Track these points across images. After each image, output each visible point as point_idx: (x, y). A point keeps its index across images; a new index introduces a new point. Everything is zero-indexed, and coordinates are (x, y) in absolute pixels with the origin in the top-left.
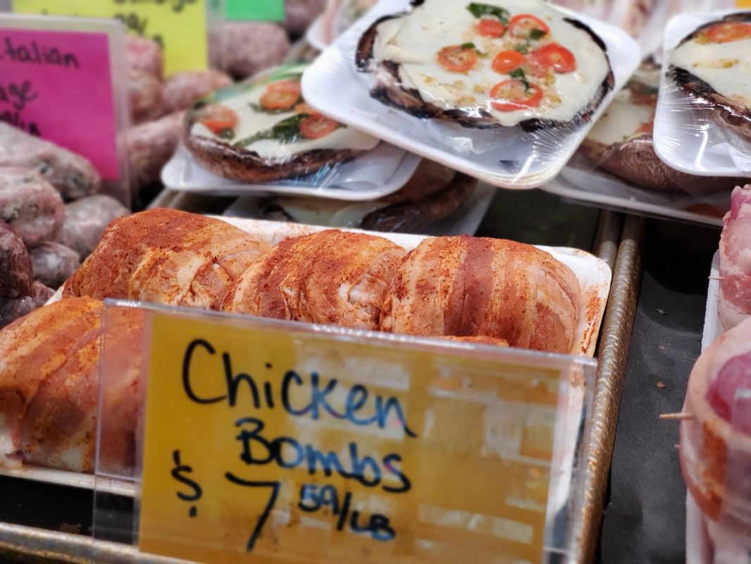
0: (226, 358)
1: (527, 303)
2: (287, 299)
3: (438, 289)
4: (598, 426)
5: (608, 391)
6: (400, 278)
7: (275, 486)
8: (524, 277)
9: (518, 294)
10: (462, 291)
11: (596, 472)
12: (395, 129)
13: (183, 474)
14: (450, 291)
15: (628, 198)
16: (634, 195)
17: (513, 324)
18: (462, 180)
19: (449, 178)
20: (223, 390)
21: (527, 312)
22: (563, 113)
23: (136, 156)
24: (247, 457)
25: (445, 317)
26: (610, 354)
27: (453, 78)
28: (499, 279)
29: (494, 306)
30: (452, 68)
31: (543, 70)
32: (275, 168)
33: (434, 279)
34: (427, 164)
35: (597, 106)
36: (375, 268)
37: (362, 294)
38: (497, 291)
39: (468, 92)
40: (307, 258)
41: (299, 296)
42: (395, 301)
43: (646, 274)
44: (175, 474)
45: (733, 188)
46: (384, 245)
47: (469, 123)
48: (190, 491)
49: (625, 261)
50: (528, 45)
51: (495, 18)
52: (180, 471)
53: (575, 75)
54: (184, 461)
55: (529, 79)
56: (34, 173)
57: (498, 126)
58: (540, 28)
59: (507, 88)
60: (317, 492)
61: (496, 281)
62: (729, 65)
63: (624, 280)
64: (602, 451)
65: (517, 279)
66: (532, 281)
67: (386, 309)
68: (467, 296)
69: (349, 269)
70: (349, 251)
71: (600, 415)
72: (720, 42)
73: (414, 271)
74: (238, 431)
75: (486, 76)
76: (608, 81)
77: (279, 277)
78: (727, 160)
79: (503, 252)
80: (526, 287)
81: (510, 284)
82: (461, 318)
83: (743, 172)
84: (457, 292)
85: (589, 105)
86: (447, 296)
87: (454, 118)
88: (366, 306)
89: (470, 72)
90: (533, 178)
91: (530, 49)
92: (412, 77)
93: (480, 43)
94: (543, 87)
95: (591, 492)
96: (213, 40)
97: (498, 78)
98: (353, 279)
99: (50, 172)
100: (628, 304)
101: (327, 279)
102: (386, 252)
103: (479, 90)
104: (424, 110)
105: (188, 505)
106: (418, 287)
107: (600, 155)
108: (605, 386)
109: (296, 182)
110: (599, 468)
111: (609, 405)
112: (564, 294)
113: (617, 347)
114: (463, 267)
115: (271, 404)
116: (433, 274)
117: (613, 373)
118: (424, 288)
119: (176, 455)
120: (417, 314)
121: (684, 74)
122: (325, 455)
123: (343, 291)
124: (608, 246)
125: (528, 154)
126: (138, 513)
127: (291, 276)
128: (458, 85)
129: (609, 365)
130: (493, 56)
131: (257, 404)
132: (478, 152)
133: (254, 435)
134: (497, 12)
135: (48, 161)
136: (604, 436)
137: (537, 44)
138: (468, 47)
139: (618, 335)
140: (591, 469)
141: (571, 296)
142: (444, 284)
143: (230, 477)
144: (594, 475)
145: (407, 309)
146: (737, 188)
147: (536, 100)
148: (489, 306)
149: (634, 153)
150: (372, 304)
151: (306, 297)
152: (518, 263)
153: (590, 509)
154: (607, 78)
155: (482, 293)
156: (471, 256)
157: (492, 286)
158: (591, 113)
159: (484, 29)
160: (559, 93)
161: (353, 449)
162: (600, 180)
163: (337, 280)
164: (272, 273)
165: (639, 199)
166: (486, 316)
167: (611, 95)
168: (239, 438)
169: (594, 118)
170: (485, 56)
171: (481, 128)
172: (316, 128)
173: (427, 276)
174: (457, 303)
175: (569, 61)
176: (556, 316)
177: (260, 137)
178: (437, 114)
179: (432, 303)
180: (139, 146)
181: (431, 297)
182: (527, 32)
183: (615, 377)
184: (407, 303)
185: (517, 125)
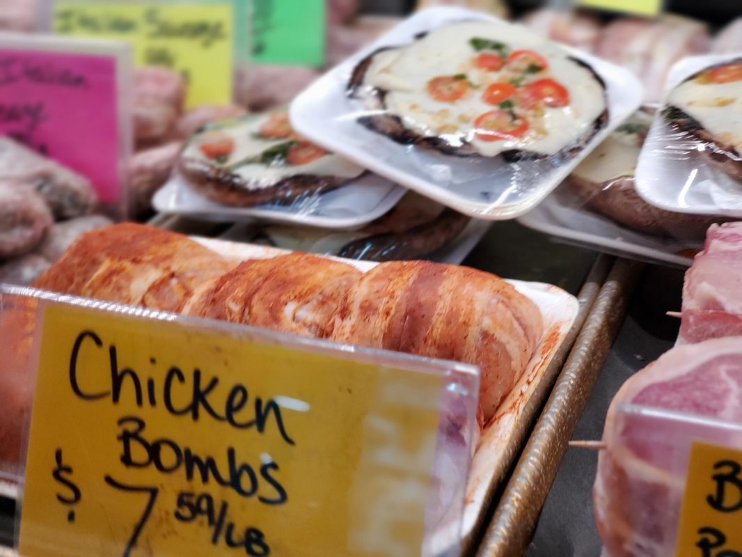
0: (113, 351)
1: (470, 329)
2: (231, 314)
3: (381, 310)
4: (532, 462)
5: (551, 427)
6: (346, 299)
7: (154, 492)
8: (471, 302)
9: (461, 319)
10: (403, 313)
11: (517, 509)
12: (377, 155)
13: (64, 475)
14: (392, 312)
15: (613, 237)
16: (621, 235)
17: (453, 350)
18: (451, 216)
19: (437, 213)
20: (108, 386)
21: (468, 338)
22: (547, 146)
23: (137, 181)
24: (126, 460)
25: (384, 339)
26: (563, 391)
27: (439, 106)
28: (444, 303)
29: (435, 330)
30: (440, 97)
31: (532, 103)
32: (258, 192)
33: (378, 300)
34: (412, 196)
35: (587, 142)
36: (328, 290)
37: (308, 314)
38: (440, 315)
39: (451, 120)
40: (259, 276)
41: (243, 312)
42: (338, 321)
43: (629, 319)
44: (56, 475)
45: (709, 226)
46: (345, 269)
47: (448, 151)
48: (69, 494)
49: (604, 302)
50: (522, 79)
51: (495, 53)
52: (61, 472)
53: (567, 110)
54: (66, 461)
55: (517, 110)
56: (29, 188)
57: (478, 156)
58: (539, 64)
59: (492, 118)
60: (194, 501)
61: (440, 305)
62: (724, 103)
63: (597, 319)
64: (530, 488)
65: (463, 304)
66: (478, 307)
67: (329, 329)
68: (408, 318)
69: (299, 288)
70: (304, 272)
71: (537, 451)
72: (722, 82)
73: (360, 293)
74: (120, 431)
75: (475, 105)
76: (603, 118)
77: (228, 292)
78: (707, 198)
79: (455, 278)
80: (472, 312)
81: (454, 309)
82: (400, 341)
83: (722, 210)
84: (398, 315)
85: (578, 141)
86: (389, 318)
87: (434, 145)
88: (310, 326)
89: (458, 102)
90: (508, 210)
91: (523, 83)
92: (397, 105)
93: (475, 75)
94: (530, 119)
95: (507, 529)
96: (238, 77)
97: (487, 108)
98: (302, 298)
99: (47, 189)
100: (597, 345)
101: (273, 296)
102: (347, 276)
103: (463, 119)
104: (404, 136)
105: (65, 509)
106: (361, 307)
107: (590, 193)
108: (549, 422)
109: (276, 206)
110: (523, 504)
111: (549, 443)
112: (516, 324)
113: (572, 385)
114: (410, 290)
115: (153, 401)
116: (378, 294)
117: (560, 411)
118: (367, 309)
119: (58, 455)
120: (356, 335)
121: (677, 112)
122: (204, 459)
123: (289, 310)
124: (590, 287)
125: (507, 184)
126: (19, 517)
127: (239, 292)
128: (444, 113)
129: (559, 402)
130: (485, 87)
131: (139, 401)
132: (458, 181)
133: (135, 436)
134: (498, 46)
135: (46, 178)
136: (537, 473)
137: (533, 78)
138: (460, 78)
139: (577, 374)
140: (513, 505)
141: (525, 328)
142: (387, 306)
143: (109, 480)
144: (515, 512)
145: (347, 330)
146: (714, 226)
147: (520, 131)
148: (430, 330)
149: (620, 191)
150: (317, 326)
151: (250, 313)
152: (468, 288)
153: (502, 546)
154: (601, 116)
155: (423, 316)
156: (421, 279)
157: (435, 309)
158: (578, 149)
159: (482, 62)
160: (547, 126)
161: (231, 453)
162: (591, 220)
163: (284, 298)
164: (222, 288)
165: (627, 240)
166: (426, 340)
167: (604, 133)
168: (119, 438)
169: (583, 154)
170: (476, 87)
171: (462, 156)
172: (302, 154)
173: (372, 297)
174: (398, 325)
175: (562, 96)
176: (502, 345)
177: (249, 161)
178: (417, 140)
179: (372, 324)
180: (141, 171)
181: (373, 319)
182: (524, 65)
183: (563, 415)
184: (349, 323)
185: (497, 156)
